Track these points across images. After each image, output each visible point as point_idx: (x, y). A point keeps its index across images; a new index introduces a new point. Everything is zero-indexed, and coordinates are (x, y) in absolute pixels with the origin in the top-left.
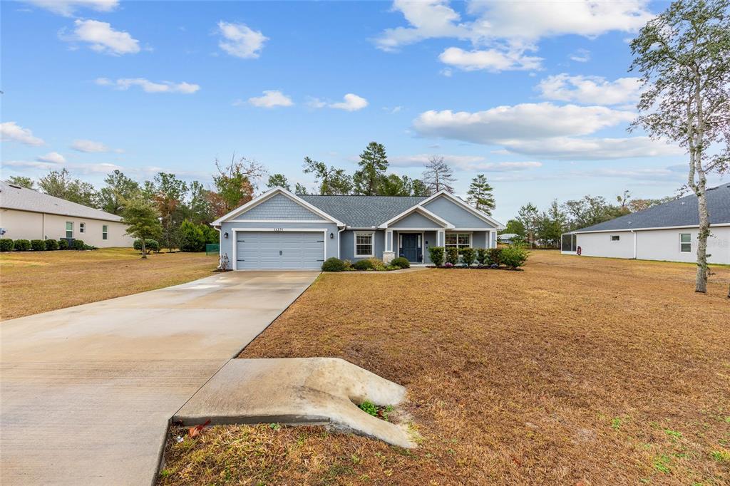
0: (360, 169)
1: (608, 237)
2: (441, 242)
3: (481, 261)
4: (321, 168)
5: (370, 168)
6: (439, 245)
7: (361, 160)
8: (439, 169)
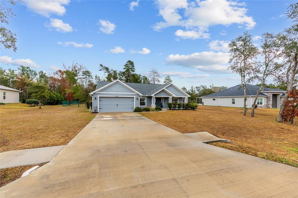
0: (124, 71)
1: (212, 99)
2: (170, 101)
3: (183, 108)
4: (107, 69)
5: (128, 70)
6: (170, 102)
7: (125, 67)
8: (155, 73)
